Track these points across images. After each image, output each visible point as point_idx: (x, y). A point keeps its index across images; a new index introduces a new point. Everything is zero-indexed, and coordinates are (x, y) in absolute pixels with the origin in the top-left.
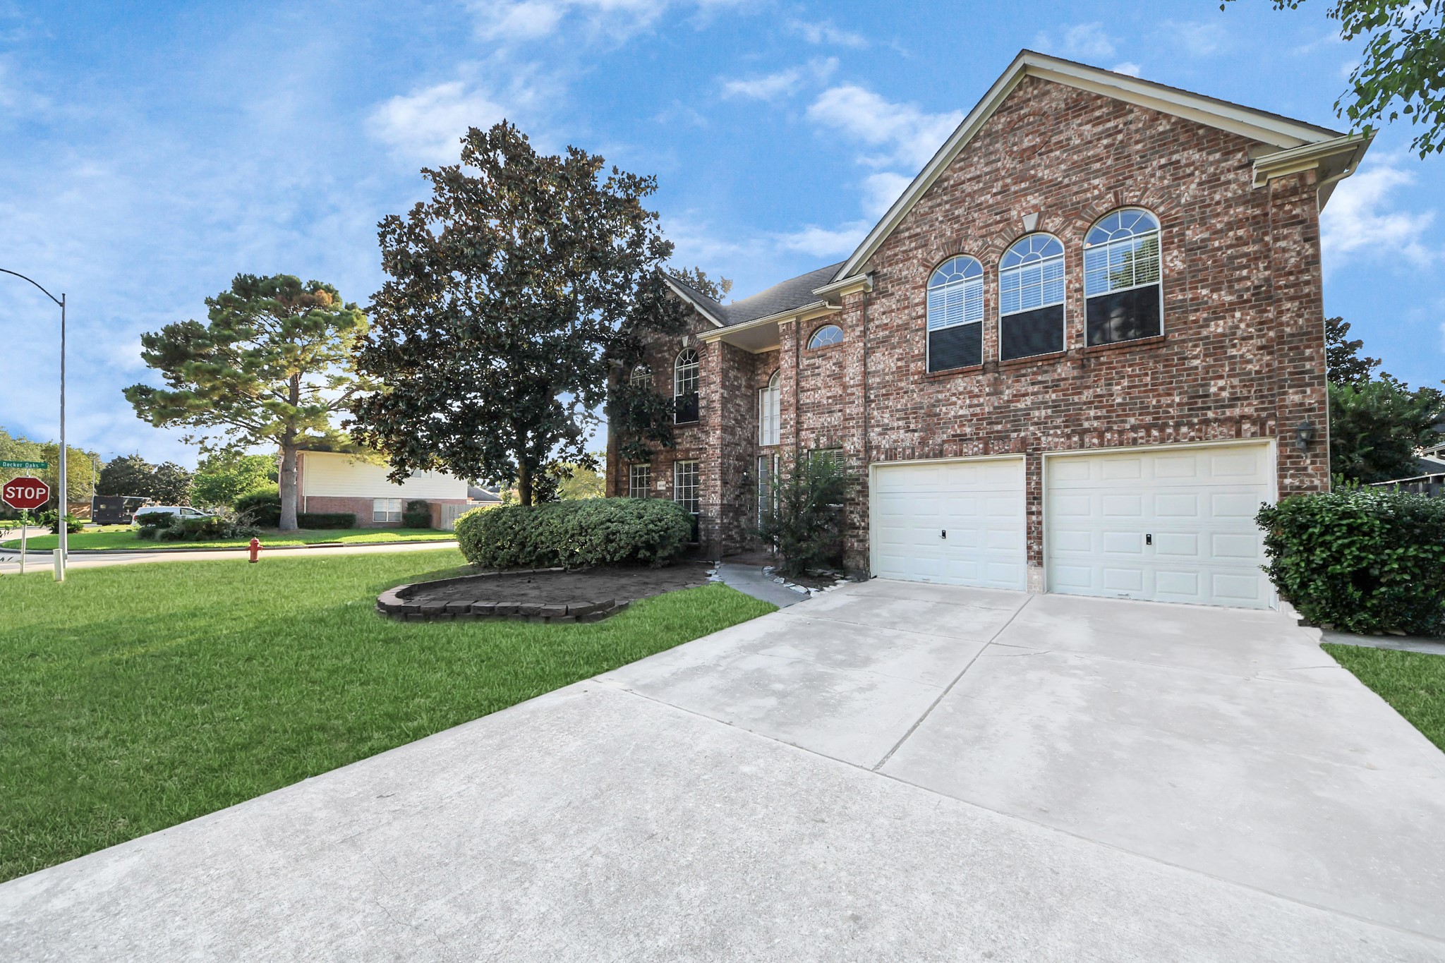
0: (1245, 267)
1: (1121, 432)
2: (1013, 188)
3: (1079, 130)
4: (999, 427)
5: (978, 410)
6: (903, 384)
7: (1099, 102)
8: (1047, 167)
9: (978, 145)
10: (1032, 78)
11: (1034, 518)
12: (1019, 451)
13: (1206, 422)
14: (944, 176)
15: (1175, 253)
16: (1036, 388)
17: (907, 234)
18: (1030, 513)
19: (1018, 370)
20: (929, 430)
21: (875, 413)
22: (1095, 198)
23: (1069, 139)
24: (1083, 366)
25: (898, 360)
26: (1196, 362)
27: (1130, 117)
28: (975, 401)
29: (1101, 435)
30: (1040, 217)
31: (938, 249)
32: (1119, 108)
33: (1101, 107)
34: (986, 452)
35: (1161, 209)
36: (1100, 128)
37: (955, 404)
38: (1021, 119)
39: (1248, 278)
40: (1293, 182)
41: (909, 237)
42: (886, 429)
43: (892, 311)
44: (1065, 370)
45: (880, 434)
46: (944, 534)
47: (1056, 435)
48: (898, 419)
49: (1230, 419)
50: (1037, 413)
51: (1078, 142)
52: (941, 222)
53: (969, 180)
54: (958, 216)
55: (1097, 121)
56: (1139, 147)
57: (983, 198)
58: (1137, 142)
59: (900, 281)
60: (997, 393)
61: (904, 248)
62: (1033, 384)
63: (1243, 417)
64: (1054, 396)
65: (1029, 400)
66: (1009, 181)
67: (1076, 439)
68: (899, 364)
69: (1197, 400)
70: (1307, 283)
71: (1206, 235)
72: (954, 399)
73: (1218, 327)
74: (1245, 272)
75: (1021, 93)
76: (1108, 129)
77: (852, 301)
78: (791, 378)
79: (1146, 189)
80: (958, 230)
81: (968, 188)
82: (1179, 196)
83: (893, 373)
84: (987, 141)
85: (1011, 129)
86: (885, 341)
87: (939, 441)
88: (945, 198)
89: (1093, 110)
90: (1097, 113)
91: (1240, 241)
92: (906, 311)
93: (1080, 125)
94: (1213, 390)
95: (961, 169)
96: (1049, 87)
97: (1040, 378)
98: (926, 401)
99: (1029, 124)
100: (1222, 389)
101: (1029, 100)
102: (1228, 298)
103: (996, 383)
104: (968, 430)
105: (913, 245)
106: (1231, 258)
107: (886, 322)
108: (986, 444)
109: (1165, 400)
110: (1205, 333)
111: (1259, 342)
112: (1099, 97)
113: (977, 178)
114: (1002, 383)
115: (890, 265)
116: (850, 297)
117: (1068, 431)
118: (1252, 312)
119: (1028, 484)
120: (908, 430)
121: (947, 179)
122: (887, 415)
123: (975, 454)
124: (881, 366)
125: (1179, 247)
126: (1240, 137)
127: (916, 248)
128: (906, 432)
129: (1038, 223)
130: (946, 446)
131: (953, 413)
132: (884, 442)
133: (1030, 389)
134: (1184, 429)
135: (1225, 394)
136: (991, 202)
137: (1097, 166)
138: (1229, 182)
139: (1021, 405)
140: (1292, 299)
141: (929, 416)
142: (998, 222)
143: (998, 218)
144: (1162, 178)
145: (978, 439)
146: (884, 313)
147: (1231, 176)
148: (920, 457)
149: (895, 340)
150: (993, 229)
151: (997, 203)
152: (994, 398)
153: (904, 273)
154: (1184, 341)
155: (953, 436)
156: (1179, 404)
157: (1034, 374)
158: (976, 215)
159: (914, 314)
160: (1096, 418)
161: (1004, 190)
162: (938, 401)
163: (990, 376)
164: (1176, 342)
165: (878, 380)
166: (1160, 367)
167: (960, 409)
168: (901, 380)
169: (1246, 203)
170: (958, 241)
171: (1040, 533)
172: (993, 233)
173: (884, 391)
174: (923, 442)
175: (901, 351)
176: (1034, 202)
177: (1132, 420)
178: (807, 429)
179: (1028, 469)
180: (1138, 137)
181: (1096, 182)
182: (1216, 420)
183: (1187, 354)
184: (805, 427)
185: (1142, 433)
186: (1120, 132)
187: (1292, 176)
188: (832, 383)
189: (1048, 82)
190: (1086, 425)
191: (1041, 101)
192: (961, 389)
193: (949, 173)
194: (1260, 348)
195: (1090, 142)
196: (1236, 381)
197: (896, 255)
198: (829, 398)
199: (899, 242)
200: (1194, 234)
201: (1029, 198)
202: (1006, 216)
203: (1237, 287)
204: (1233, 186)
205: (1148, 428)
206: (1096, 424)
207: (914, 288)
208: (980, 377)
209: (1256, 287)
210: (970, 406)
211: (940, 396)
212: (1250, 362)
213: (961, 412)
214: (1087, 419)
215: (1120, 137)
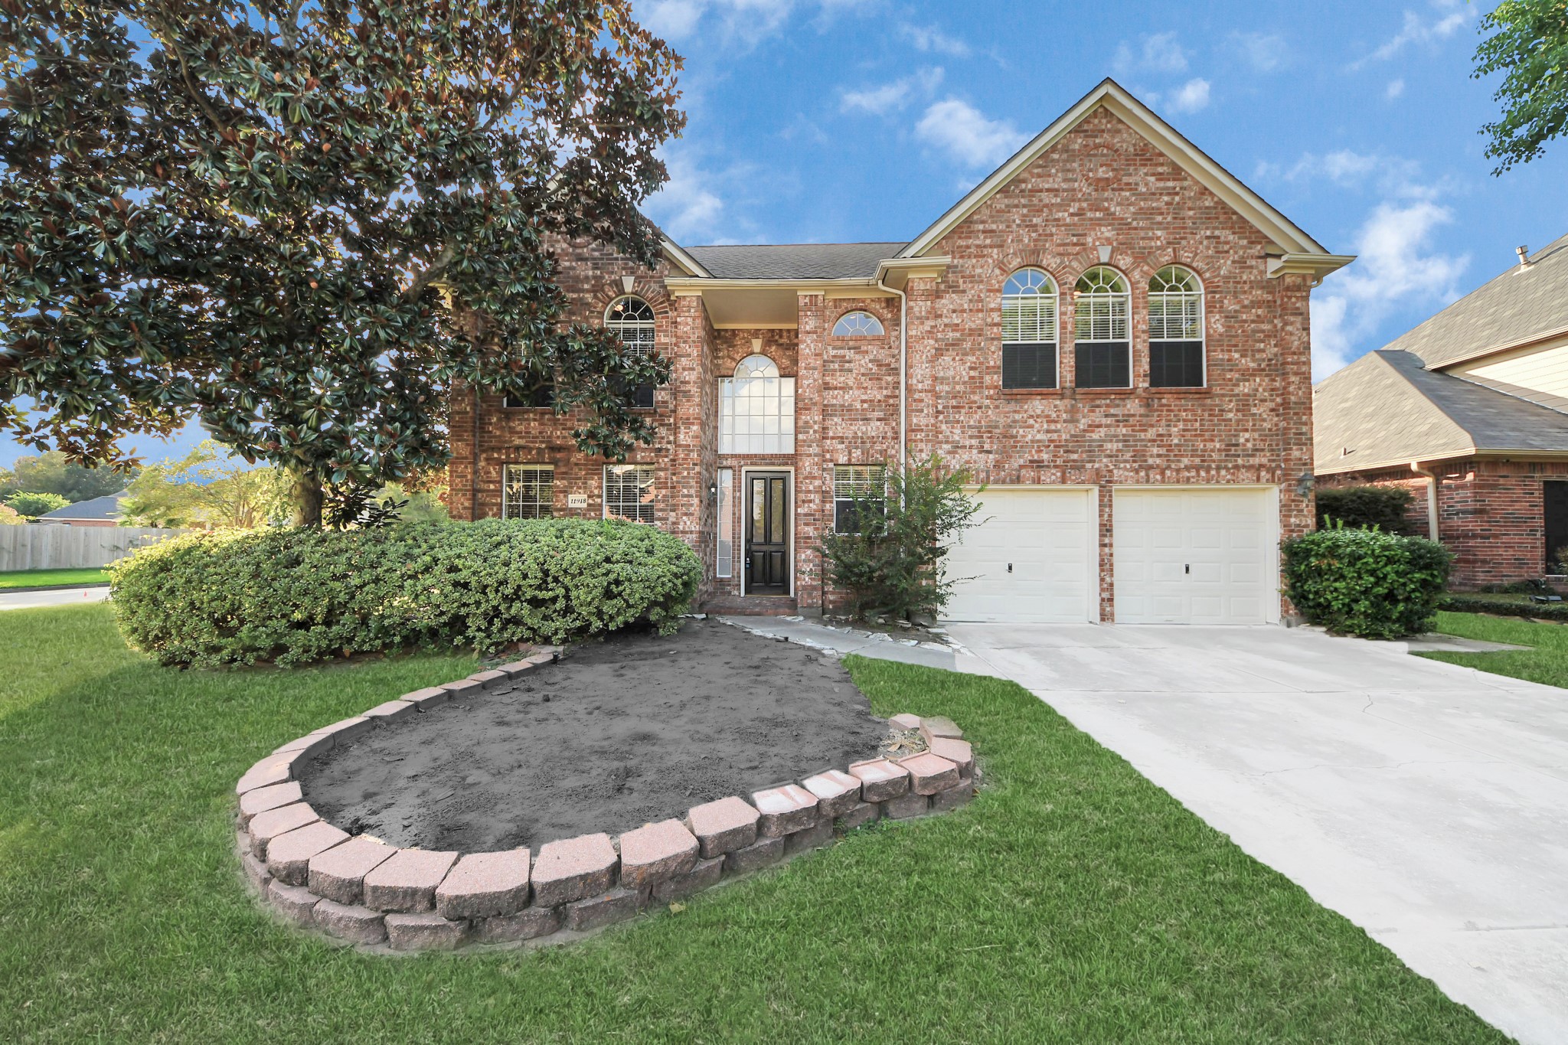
0: (1262, 341)
1: (1178, 471)
2: (1089, 215)
3: (1144, 179)
4: (1075, 456)
5: (1055, 436)
6: (976, 398)
7: (1161, 160)
8: (1119, 204)
9: (1056, 156)
10: (1106, 110)
11: (1107, 550)
12: (1094, 483)
13: (1237, 467)
14: (1022, 177)
15: (1217, 317)
16: (1109, 421)
17: (981, 227)
18: (1103, 545)
19: (1093, 400)
20: (1006, 454)
21: (944, 427)
22: (1158, 248)
23: (1137, 184)
24: (1148, 405)
25: (971, 368)
26: (1231, 415)
27: (1186, 184)
28: (1053, 427)
29: (1163, 473)
30: (1112, 252)
31: (1015, 254)
32: (1177, 172)
33: (1162, 165)
34: (1064, 482)
35: (1207, 275)
36: (1161, 184)
37: (1032, 427)
38: (1097, 147)
39: (1263, 351)
40: (1299, 280)
41: (984, 232)
42: (956, 448)
43: (963, 311)
44: (1133, 406)
45: (949, 453)
46: (1010, 568)
47: (1125, 469)
48: (971, 437)
49: (1252, 467)
50: (1109, 446)
51: (1144, 190)
52: (1018, 226)
53: (1048, 190)
54: (1036, 225)
55: (1160, 177)
56: (1191, 213)
57: (1061, 214)
58: (1190, 209)
59: (972, 279)
60: (1073, 421)
61: (978, 242)
62: (1106, 416)
63: (1261, 466)
64: (1124, 431)
65: (1103, 431)
66: (1085, 205)
67: (1142, 474)
68: (972, 373)
69: (1231, 447)
70: (1304, 363)
71: (1237, 307)
72: (1031, 421)
73: (1245, 388)
74: (1262, 345)
75: (1096, 121)
76: (1168, 188)
77: (922, 287)
78: (815, 369)
79: (1196, 254)
80: (1035, 240)
81: (1047, 198)
82: (1219, 268)
83: (964, 383)
84: (1065, 156)
85: (1087, 153)
86: (955, 344)
87: (1016, 465)
88: (1023, 201)
89: (1156, 165)
90: (1160, 169)
91: (1259, 320)
92: (980, 315)
93: (1146, 174)
94: (1242, 440)
95: (1039, 176)
96: (1120, 126)
97: (1112, 411)
98: (1002, 421)
99: (1103, 155)
100: (1247, 440)
101: (1103, 131)
102: (1252, 365)
103: (1073, 410)
104: (1045, 456)
105: (988, 241)
106: (1254, 331)
107: (956, 321)
108: (1064, 474)
109: (1210, 445)
110: (1236, 391)
111: (1272, 405)
112: (1161, 154)
113: (1055, 191)
114: (1078, 411)
115: (962, 257)
116: (920, 282)
117: (1136, 465)
118: (1267, 379)
119: (1101, 516)
120: (981, 450)
121: (1024, 181)
122: (958, 431)
123: (1053, 482)
124: (951, 373)
125: (1220, 312)
126: (1259, 232)
127: (991, 247)
128: (980, 452)
129: (1111, 257)
130: (1023, 472)
131: (1030, 437)
132: (953, 462)
133: (1104, 421)
134: (1223, 472)
135: (1249, 445)
136: (1068, 220)
137: (1159, 218)
138: (1251, 267)
139: (1095, 436)
140: (1296, 374)
141: (1005, 437)
142: (1075, 245)
143: (1075, 239)
144: (1208, 248)
145: (1056, 467)
146: (954, 311)
147: (1254, 263)
148: (996, 482)
149: (967, 345)
150: (1070, 249)
151: (1074, 225)
152: (1071, 426)
153: (978, 271)
154: (1223, 395)
155: (1031, 461)
156: (1219, 450)
157: (1107, 406)
158: (1054, 230)
159: (989, 320)
160: (1159, 456)
161: (1080, 213)
162: (1015, 421)
163: (1067, 402)
164: (1218, 395)
165: (947, 388)
166: (1206, 414)
167: (1036, 433)
168: (974, 393)
169: (1263, 288)
170: (1036, 252)
171: (1111, 565)
172: (1069, 254)
173: (954, 402)
174: (998, 466)
175: (974, 359)
176: (1107, 234)
177: (1186, 461)
178: (833, 438)
179: (1101, 501)
180: (1189, 204)
181: (1159, 233)
182: (1244, 466)
183: (1225, 407)
184: (831, 434)
185: (1193, 473)
186: (1177, 194)
187: (1299, 275)
188: (869, 384)
189: (1120, 121)
190: (1150, 461)
191: (1113, 137)
192: (1039, 412)
193: (1025, 175)
194: (1272, 410)
195: (1154, 194)
196: (1256, 435)
197: (968, 247)
198: (863, 401)
199: (971, 234)
200: (1230, 305)
201: (1103, 229)
202: (1082, 241)
203: (1258, 356)
204: (1255, 271)
205: (1198, 469)
206: (1158, 461)
207: (989, 291)
208: (1058, 402)
209: (1270, 360)
210: (1048, 431)
211: (1017, 417)
212: (1264, 420)
213: (1039, 437)
214: (1152, 456)
215: (1177, 198)
